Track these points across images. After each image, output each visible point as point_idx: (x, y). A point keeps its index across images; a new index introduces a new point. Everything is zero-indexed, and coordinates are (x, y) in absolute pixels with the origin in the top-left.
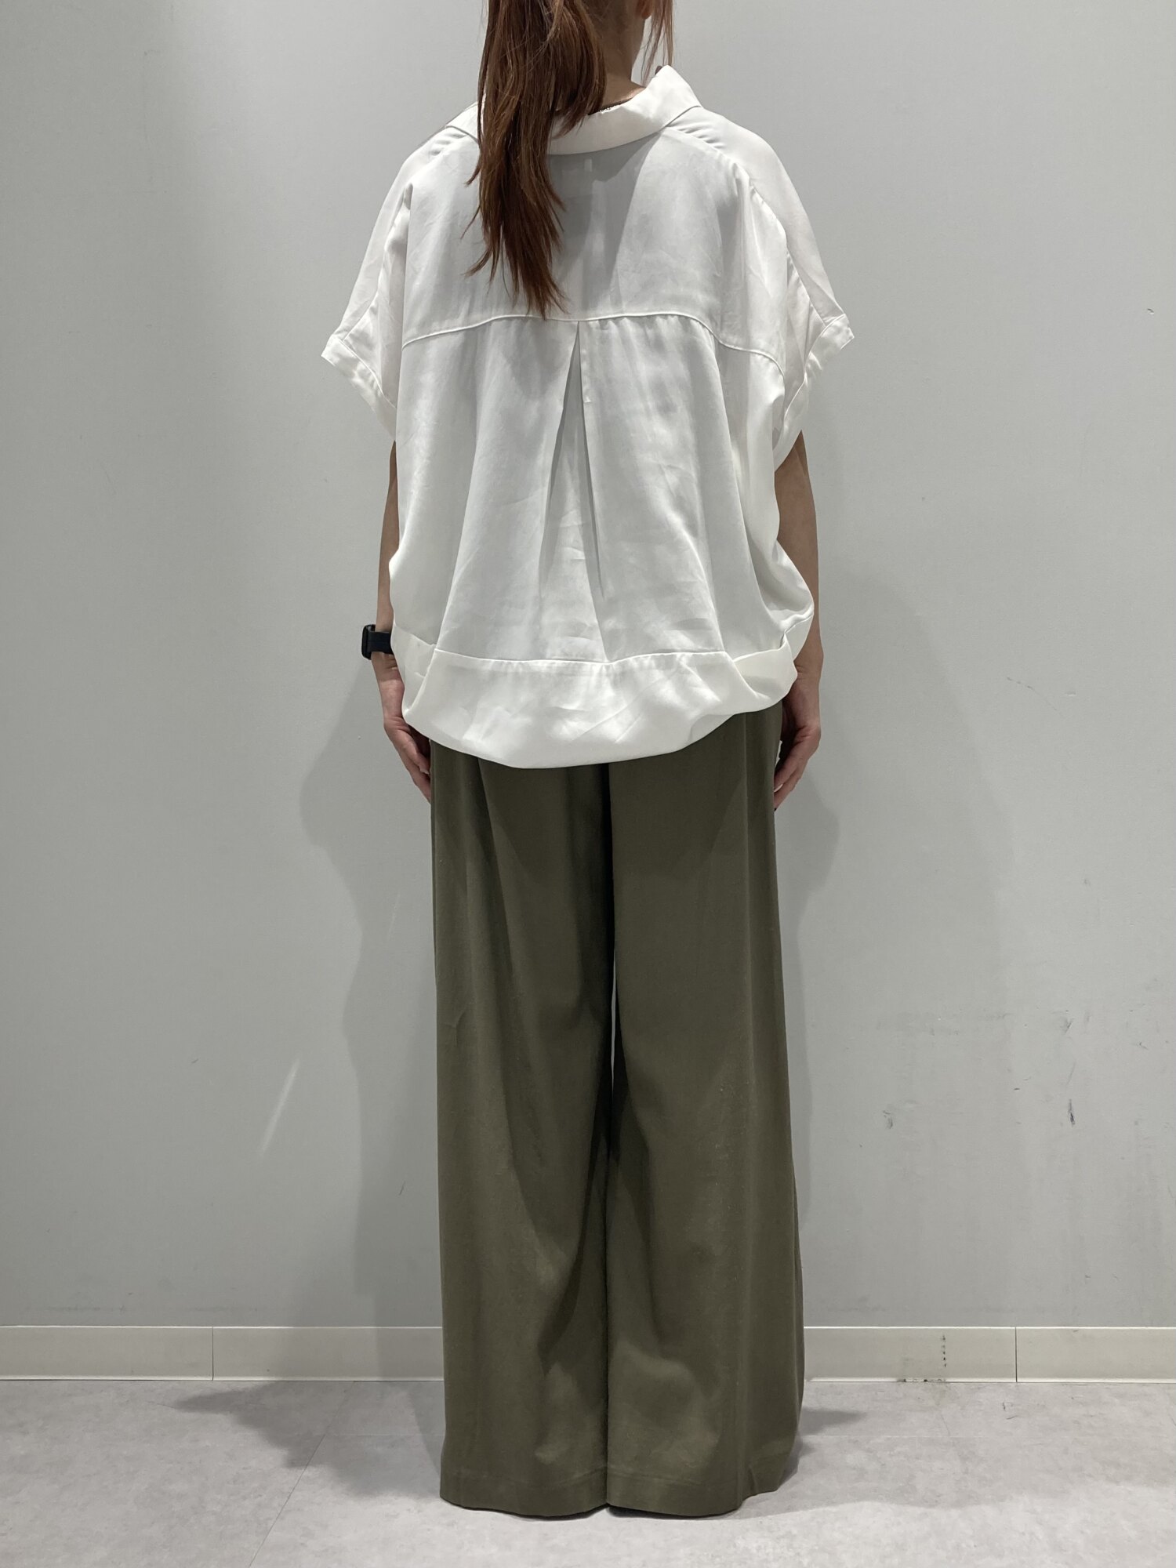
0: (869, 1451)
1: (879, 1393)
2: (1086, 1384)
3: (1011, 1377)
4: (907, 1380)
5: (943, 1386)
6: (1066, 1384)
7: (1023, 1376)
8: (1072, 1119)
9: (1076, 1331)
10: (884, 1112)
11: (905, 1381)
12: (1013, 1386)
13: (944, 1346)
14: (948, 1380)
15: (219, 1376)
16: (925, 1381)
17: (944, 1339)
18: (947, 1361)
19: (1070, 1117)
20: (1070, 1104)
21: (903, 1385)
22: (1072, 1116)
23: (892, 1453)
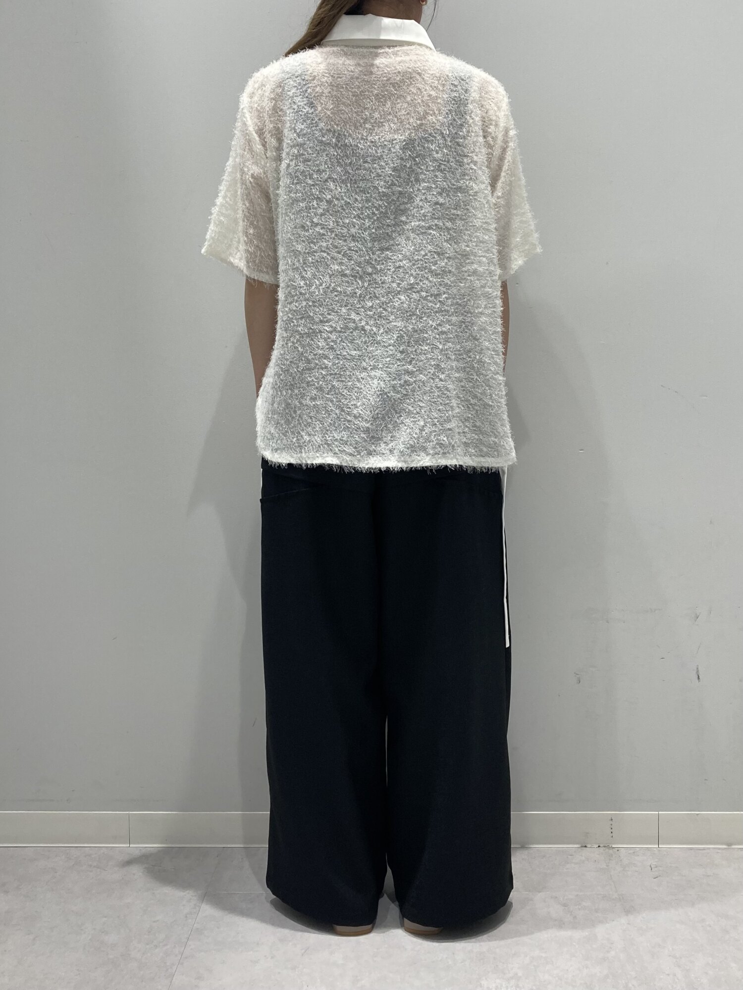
0: (565, 905)
1: (569, 857)
2: (704, 849)
3: (654, 844)
4: (589, 846)
5: (611, 851)
6: (691, 849)
7: (663, 844)
8: (699, 678)
9: (697, 814)
10: (575, 673)
11: (586, 847)
12: (655, 849)
13: (611, 825)
14: (613, 846)
15: (134, 843)
16: (599, 846)
17: (612, 820)
18: (613, 834)
19: (697, 676)
20: (698, 668)
21: (584, 848)
22: (699, 676)
23: (580, 907)
